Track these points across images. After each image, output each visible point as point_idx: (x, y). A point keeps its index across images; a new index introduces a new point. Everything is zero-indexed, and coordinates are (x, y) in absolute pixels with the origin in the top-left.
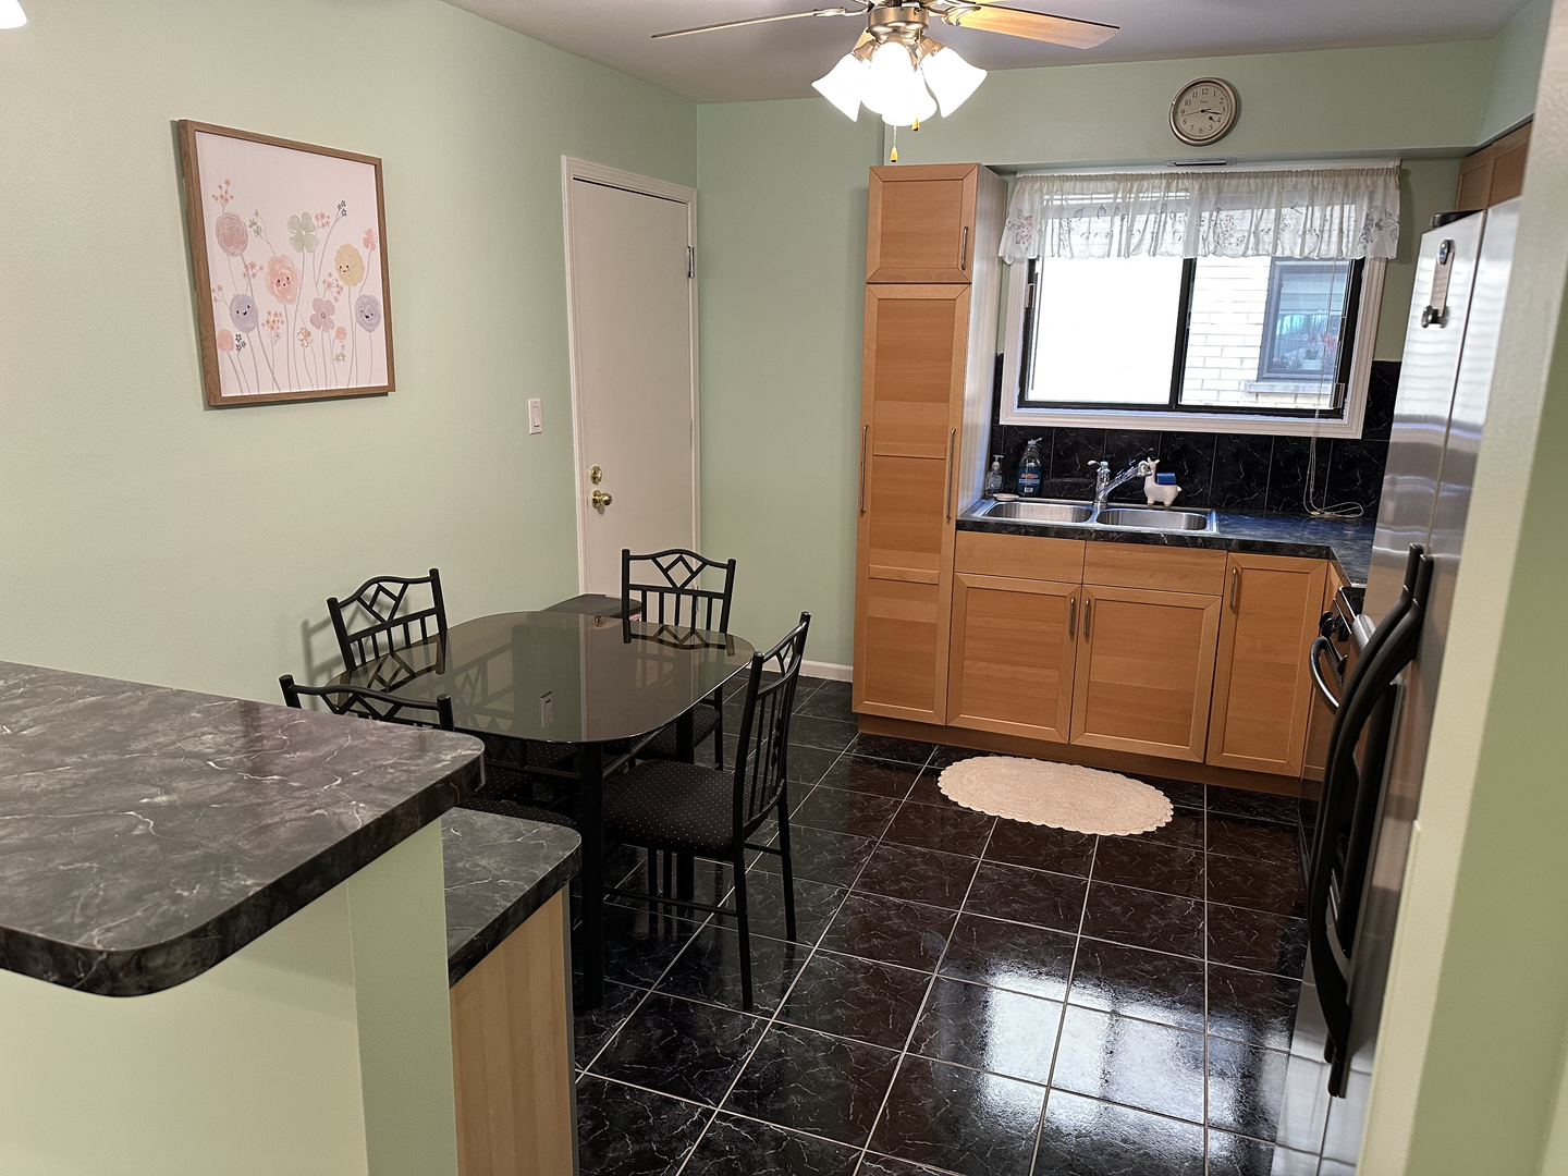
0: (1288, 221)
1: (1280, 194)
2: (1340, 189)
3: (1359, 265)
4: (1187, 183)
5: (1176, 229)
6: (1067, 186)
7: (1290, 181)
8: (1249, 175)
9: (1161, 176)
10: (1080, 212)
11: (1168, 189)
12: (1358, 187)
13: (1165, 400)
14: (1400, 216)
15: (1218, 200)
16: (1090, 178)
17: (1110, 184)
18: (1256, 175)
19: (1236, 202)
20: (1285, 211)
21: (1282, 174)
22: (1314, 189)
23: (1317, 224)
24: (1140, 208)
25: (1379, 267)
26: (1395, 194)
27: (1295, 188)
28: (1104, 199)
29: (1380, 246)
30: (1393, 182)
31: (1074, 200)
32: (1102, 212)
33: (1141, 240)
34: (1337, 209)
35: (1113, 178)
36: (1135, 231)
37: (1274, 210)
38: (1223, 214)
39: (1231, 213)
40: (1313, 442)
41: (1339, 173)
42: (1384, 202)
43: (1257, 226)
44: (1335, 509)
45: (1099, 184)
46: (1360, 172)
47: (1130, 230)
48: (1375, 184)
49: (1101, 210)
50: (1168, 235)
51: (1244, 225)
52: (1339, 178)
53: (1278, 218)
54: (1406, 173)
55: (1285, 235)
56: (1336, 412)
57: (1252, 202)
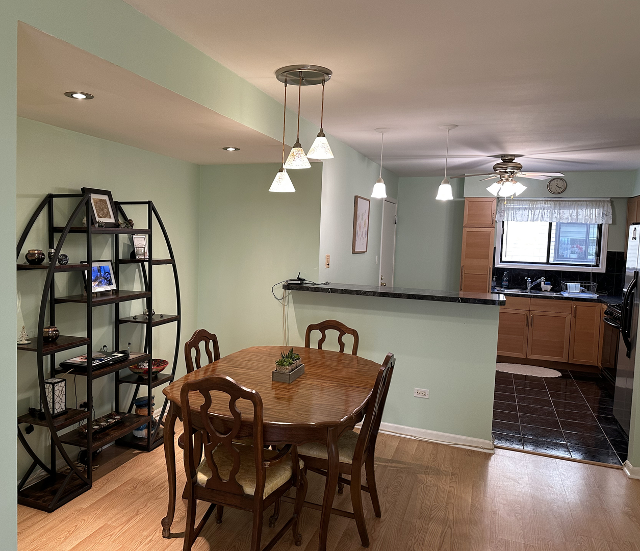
0: (580, 213)
1: (577, 206)
2: (595, 205)
3: (601, 225)
4: (550, 202)
5: (547, 214)
6: (515, 202)
7: (580, 203)
8: (568, 201)
9: (543, 200)
10: (519, 209)
11: (545, 204)
12: (600, 205)
13: (545, 261)
14: (612, 213)
15: (560, 207)
16: (522, 200)
17: (528, 202)
18: (570, 201)
19: (564, 208)
20: (579, 210)
21: (578, 201)
22: (587, 205)
23: (588, 215)
24: (537, 208)
25: (607, 226)
26: (610, 207)
27: (582, 205)
28: (527, 206)
29: (607, 221)
30: (609, 204)
31: (517, 206)
33: (538, 217)
34: (594, 210)
35: (529, 200)
36: (535, 214)
37: (576, 210)
38: (561, 211)
39: (563, 210)
40: (591, 274)
41: (594, 201)
42: (607, 209)
43: (571, 215)
44: (599, 293)
45: (524, 202)
46: (600, 201)
47: (534, 215)
48: (604, 204)
49: (526, 209)
50: (546, 216)
51: (567, 214)
52: (594, 202)
53: (577, 212)
54: (612, 201)
55: (580, 217)
56: (597, 265)
57: (569, 208)
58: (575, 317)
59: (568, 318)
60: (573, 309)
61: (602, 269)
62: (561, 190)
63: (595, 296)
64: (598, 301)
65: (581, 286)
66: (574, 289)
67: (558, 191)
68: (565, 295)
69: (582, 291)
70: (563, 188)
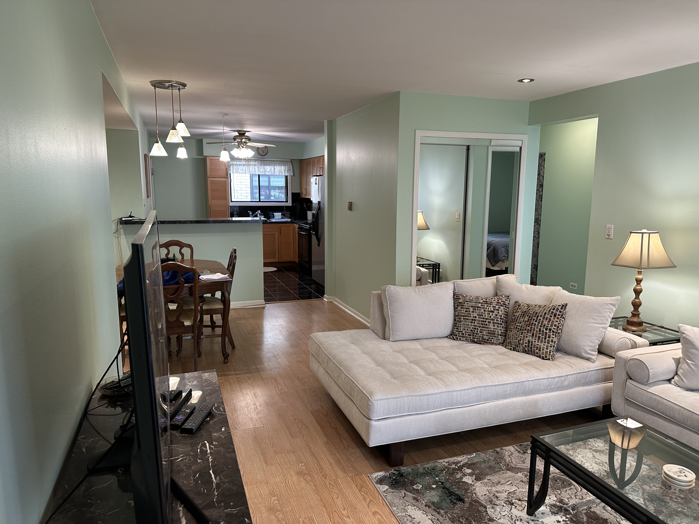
0: (276, 169)
2: (283, 164)
3: (287, 176)
4: (258, 161)
5: (257, 168)
7: (275, 162)
8: (268, 161)
10: (240, 165)
12: (285, 164)
13: (258, 200)
14: (292, 169)
15: (264, 164)
18: (270, 161)
19: (267, 165)
23: (280, 170)
29: (290, 174)
30: (290, 163)
34: (283, 167)
39: (266, 167)
40: (285, 206)
42: (290, 166)
43: (271, 169)
46: (285, 161)
48: (288, 163)
50: (256, 170)
51: (269, 169)
52: (282, 162)
53: (274, 168)
54: (292, 161)
55: (276, 171)
56: (287, 202)
57: (269, 165)
58: (280, 233)
59: (277, 234)
60: (279, 229)
61: (290, 204)
62: (265, 153)
63: (289, 220)
64: (291, 222)
65: (282, 215)
66: (278, 216)
67: (263, 154)
68: (274, 220)
69: (282, 218)
70: (266, 152)
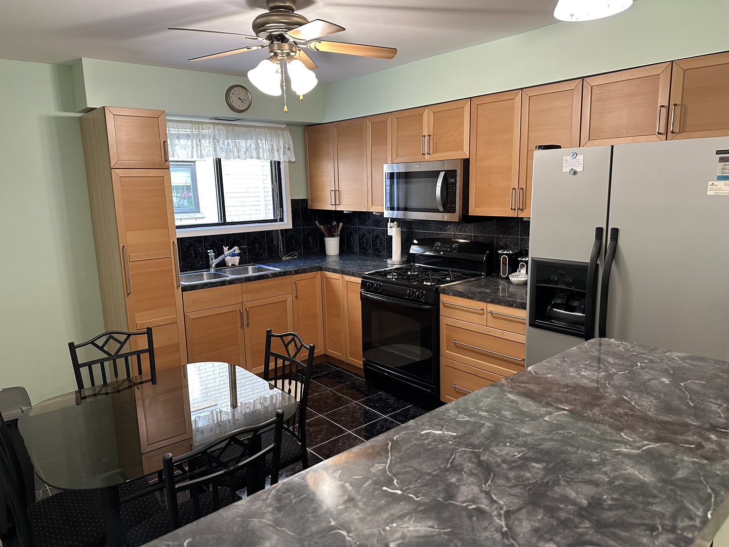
1: (255, 135)
8: (243, 126)
10: (178, 136)
12: (279, 134)
17: (189, 125)
18: (245, 126)
20: (259, 142)
25: (287, 165)
26: (290, 138)
27: (260, 133)
28: (188, 131)
30: (289, 133)
31: (174, 131)
32: (188, 138)
35: (190, 122)
36: (205, 147)
37: (255, 141)
40: (279, 232)
44: (289, 256)
45: (184, 124)
46: (278, 128)
49: (188, 136)
51: (245, 146)
52: (273, 130)
53: (257, 144)
56: (281, 220)
58: (296, 297)
59: (289, 300)
61: (288, 224)
62: (246, 106)
